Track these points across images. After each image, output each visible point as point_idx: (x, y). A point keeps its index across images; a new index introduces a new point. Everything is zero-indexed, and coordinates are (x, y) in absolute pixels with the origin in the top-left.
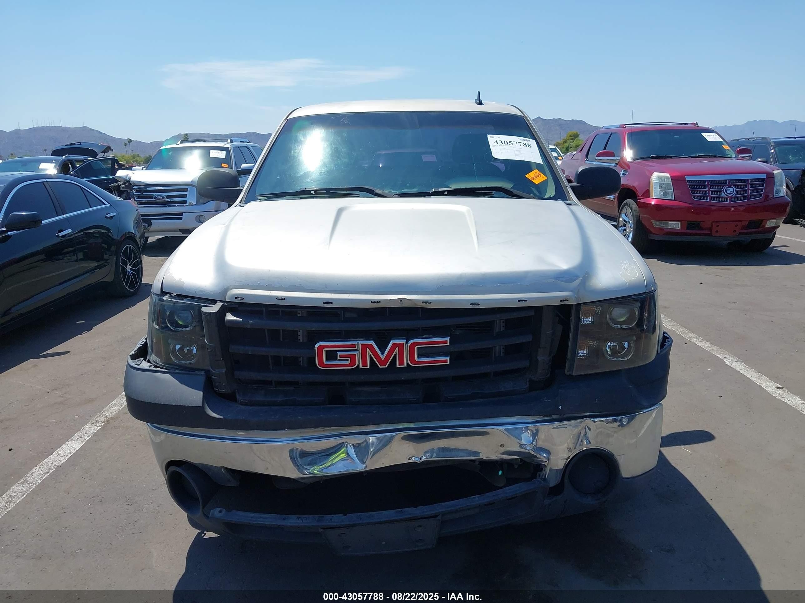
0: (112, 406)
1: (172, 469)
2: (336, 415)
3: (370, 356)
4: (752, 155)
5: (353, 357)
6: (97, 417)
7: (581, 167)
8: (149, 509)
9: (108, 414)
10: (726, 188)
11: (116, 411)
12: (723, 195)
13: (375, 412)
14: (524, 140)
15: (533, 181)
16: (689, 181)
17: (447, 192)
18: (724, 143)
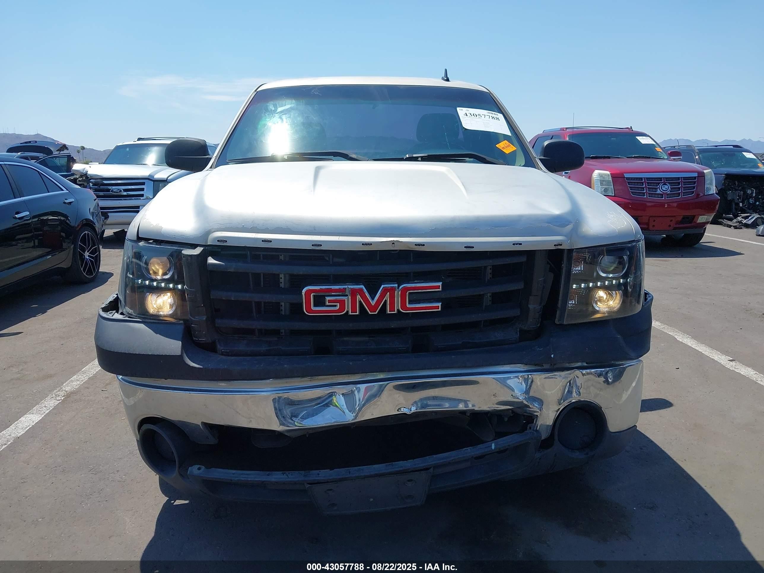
0: (72, 381)
1: (145, 427)
2: (324, 364)
3: (360, 302)
4: (682, 158)
5: (342, 303)
6: (57, 392)
7: (547, 141)
8: (115, 478)
9: (68, 389)
10: (662, 185)
11: (76, 386)
12: (659, 192)
13: (364, 360)
14: (492, 114)
15: (504, 151)
16: (628, 179)
17: (420, 158)
18: (657, 146)
